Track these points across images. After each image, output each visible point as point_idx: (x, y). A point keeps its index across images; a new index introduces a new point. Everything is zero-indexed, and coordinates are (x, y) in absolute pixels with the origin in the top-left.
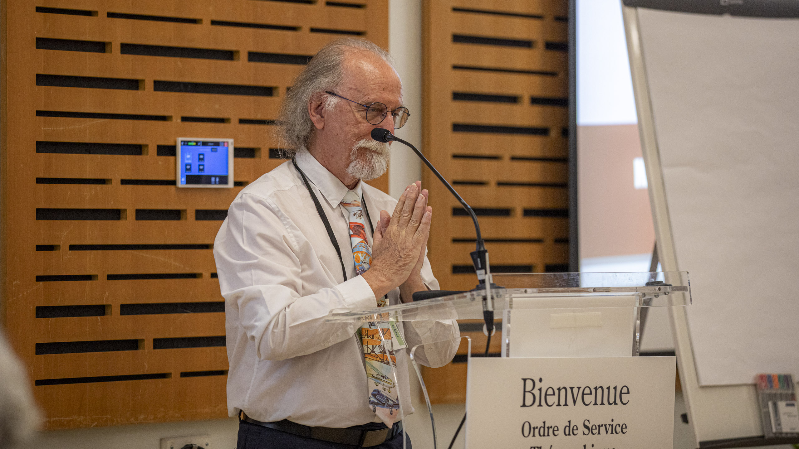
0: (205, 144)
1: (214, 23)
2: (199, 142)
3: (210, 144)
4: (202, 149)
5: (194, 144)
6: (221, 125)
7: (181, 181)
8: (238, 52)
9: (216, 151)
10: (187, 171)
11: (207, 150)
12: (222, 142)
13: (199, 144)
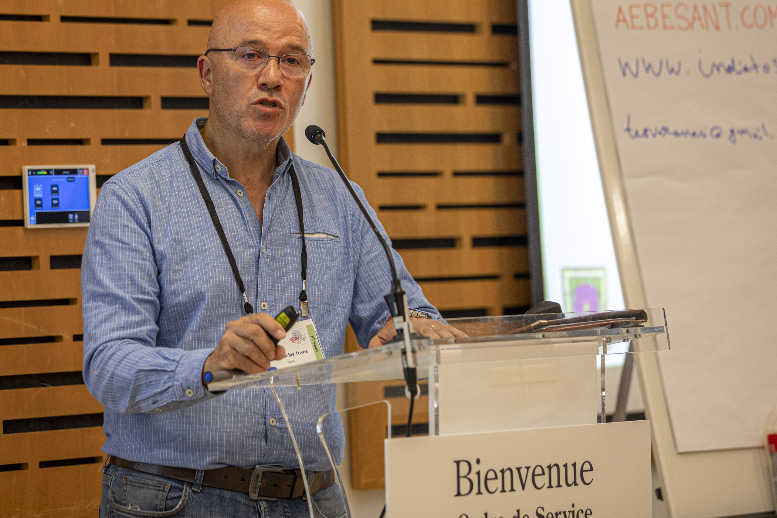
0: (59, 172)
1: (64, 19)
2: (52, 170)
3: (64, 172)
4: (55, 179)
5: (45, 173)
6: (79, 148)
7: (31, 220)
8: (96, 54)
9: (72, 180)
10: (37, 208)
11: (62, 179)
12: (80, 169)
13: (51, 172)
